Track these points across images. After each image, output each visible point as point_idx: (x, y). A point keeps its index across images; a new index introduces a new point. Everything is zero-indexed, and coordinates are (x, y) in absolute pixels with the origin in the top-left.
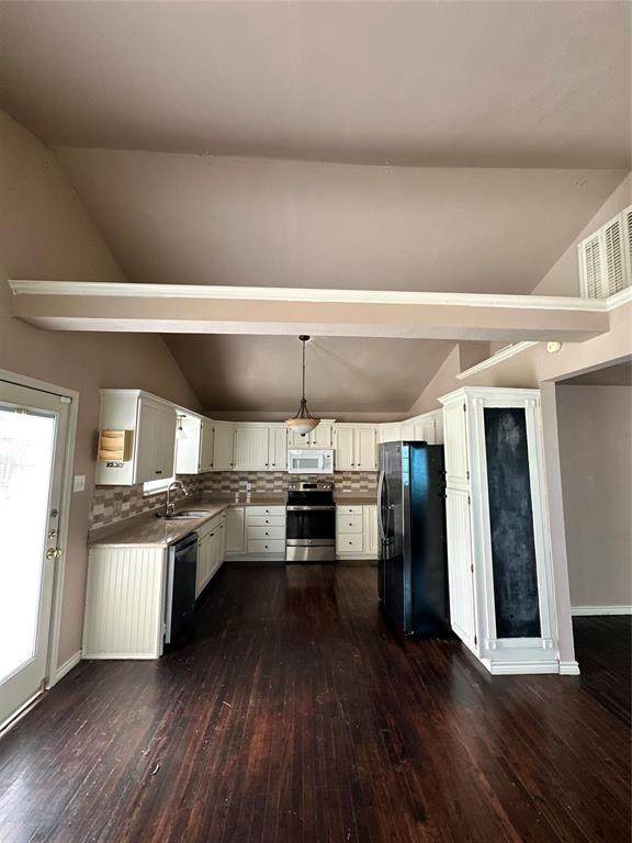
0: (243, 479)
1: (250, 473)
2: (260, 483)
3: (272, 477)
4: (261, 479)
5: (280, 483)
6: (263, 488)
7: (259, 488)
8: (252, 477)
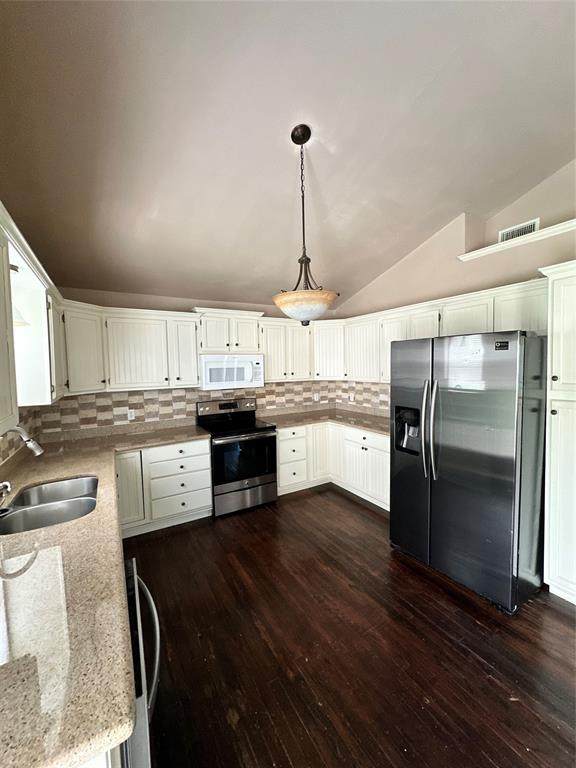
0: (120, 404)
1: (132, 393)
2: (151, 408)
3: (169, 397)
4: (152, 401)
5: (181, 405)
6: (156, 414)
7: (150, 415)
8: (135, 400)
